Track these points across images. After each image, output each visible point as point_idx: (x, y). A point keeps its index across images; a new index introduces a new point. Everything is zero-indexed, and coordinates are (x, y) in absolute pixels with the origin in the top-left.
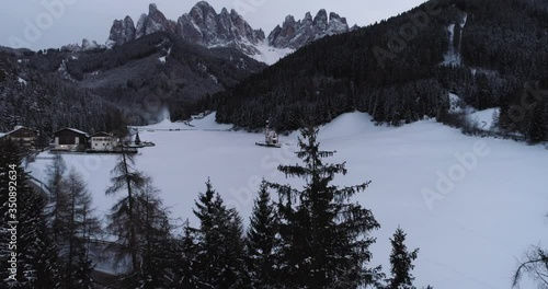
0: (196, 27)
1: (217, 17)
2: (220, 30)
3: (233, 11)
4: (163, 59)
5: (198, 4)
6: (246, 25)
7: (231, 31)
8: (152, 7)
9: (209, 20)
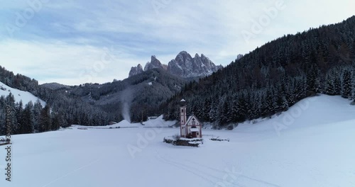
0: (179, 67)
1: (192, 60)
2: (194, 67)
3: (202, 55)
4: (150, 83)
5: (181, 53)
6: (211, 63)
7: (201, 67)
8: (153, 58)
9: (187, 62)
